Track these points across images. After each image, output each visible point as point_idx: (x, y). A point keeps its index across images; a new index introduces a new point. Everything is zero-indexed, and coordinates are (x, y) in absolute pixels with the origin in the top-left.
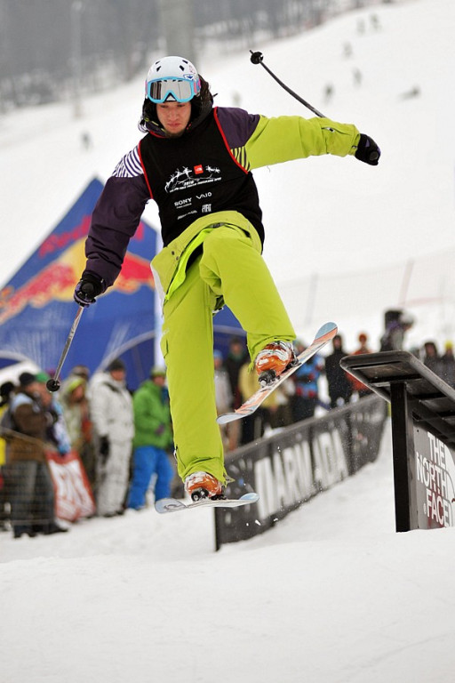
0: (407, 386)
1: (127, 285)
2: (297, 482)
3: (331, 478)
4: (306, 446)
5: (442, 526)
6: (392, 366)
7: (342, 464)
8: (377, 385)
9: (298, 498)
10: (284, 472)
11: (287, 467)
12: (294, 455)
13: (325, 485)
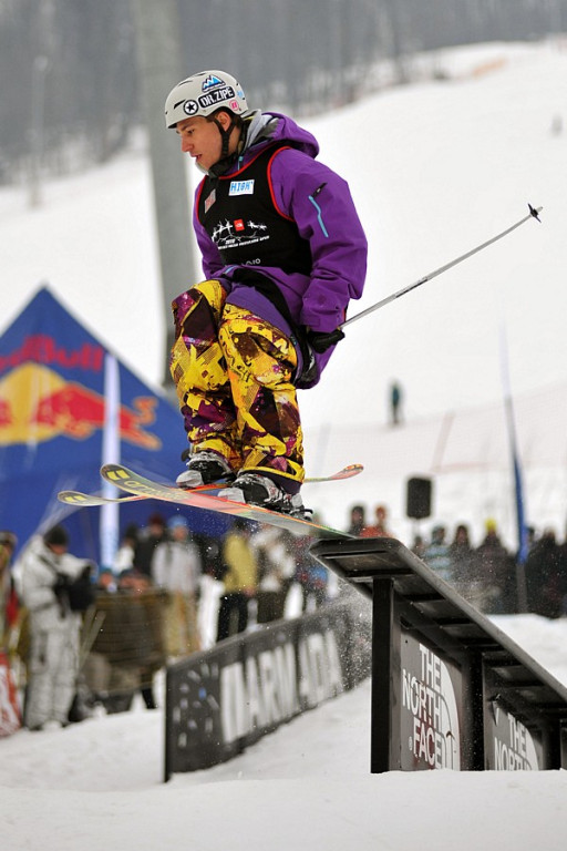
0: (396, 583)
1: (78, 427)
2: (276, 696)
3: (321, 693)
4: (290, 650)
5: (432, 767)
6: (375, 555)
7: (335, 676)
8: (356, 579)
9: (277, 717)
10: (260, 683)
11: (264, 676)
12: (275, 661)
13: (312, 701)
